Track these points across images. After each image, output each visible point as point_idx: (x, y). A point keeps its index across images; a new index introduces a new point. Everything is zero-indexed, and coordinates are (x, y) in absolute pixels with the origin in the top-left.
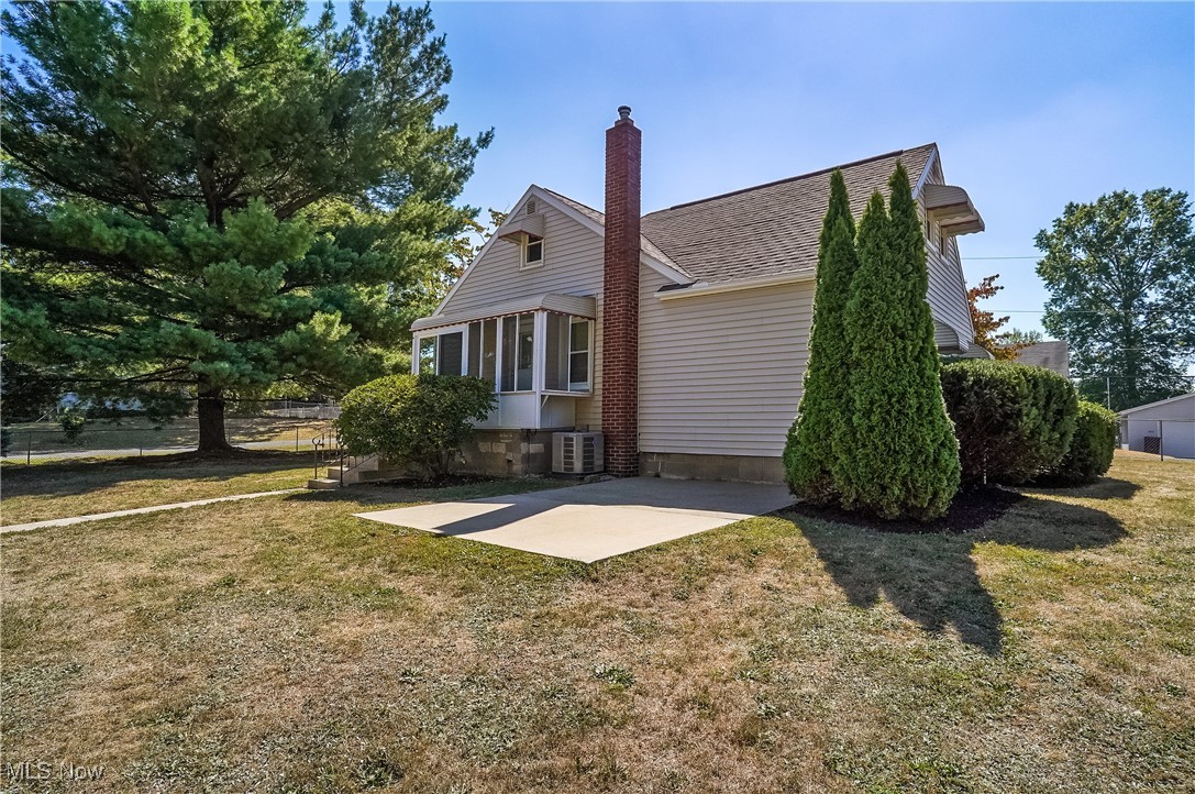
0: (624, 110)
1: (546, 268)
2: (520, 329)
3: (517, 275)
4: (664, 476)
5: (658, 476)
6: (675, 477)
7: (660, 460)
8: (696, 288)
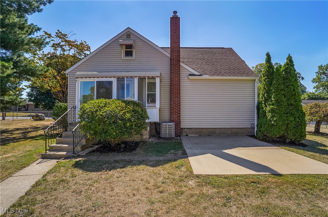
0: (175, 12)
1: (136, 60)
2: (126, 82)
3: (121, 60)
4: (190, 135)
5: (187, 135)
6: (194, 135)
7: (188, 130)
8: (205, 77)
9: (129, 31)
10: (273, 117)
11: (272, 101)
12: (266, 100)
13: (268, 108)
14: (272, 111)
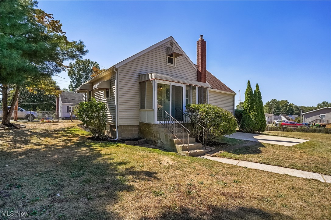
1: (176, 68)
3: (166, 66)
8: (216, 90)
9: (171, 40)
10: (256, 119)
11: (254, 110)
12: (250, 109)
13: (252, 114)
14: (255, 115)
